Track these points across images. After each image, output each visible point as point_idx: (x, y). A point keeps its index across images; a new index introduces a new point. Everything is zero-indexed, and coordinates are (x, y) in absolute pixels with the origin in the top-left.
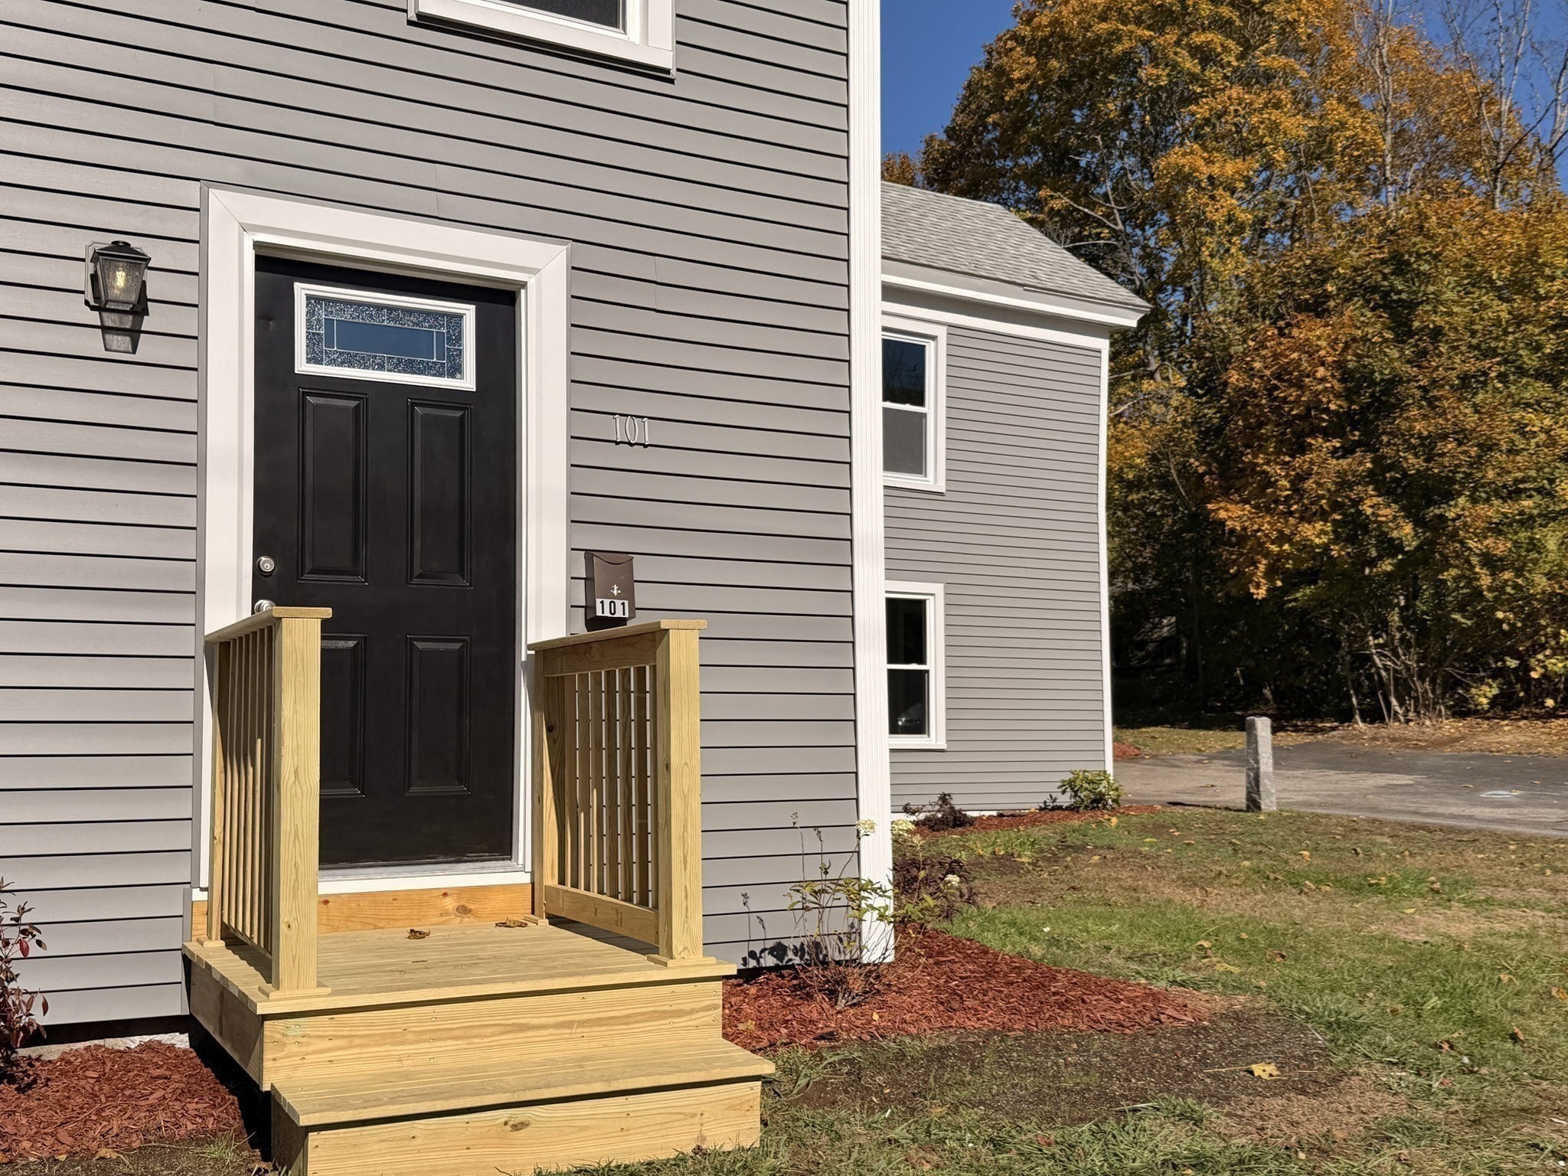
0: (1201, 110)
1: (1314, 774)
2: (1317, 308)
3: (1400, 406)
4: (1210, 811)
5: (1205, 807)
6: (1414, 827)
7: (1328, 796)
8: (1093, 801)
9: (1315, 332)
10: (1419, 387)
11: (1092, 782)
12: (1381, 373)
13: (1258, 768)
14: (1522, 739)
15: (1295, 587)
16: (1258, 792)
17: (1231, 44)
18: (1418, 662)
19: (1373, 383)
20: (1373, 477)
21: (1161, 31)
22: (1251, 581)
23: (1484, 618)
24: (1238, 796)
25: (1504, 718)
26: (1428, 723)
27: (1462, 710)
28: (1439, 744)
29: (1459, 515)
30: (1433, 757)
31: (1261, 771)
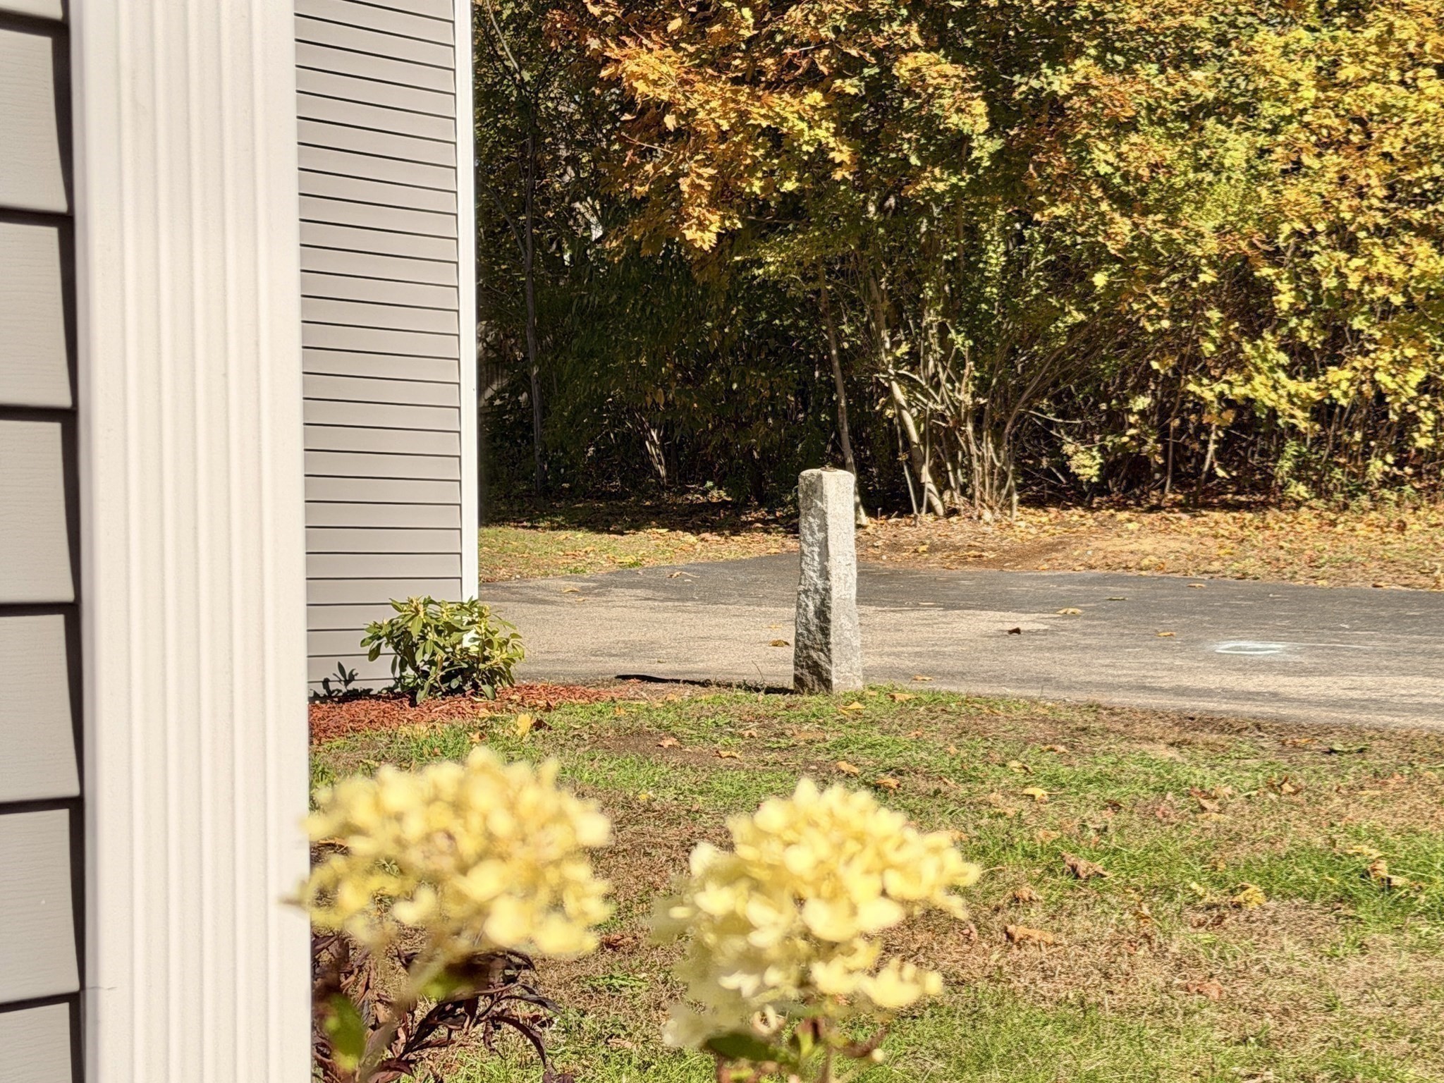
8: (450, 675)
11: (446, 628)
13: (827, 590)
16: (825, 648)
18: (974, 396)
24: (771, 647)
25: (1123, 507)
26: (987, 515)
28: (1024, 555)
29: (1082, 88)
30: (1022, 580)
31: (834, 594)
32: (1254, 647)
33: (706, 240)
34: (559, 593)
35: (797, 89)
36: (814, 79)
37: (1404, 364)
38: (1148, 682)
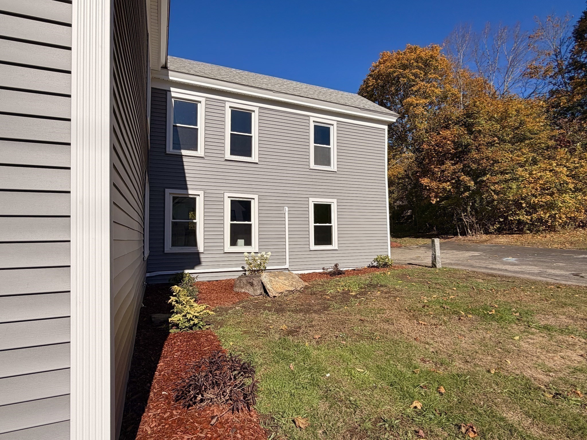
0: (415, 89)
1: (450, 252)
2: (447, 127)
3: (469, 151)
4: (420, 267)
5: (419, 265)
6: (489, 275)
7: (456, 260)
8: (384, 265)
9: (447, 133)
10: (475, 146)
11: (383, 259)
12: (464, 143)
13: (435, 254)
14: (507, 240)
15: (443, 201)
16: (435, 262)
17: (422, 72)
18: (475, 220)
19: (462, 145)
20: (463, 170)
21: (405, 70)
22: (431, 200)
23: (495, 208)
24: (429, 261)
25: (499, 234)
26: (478, 236)
27: (487, 232)
28: (482, 242)
29: (487, 179)
30: (482, 246)
31: (437, 255)
32: (511, 259)
33: (434, 202)
34: (414, 248)
35: (446, 182)
36: (448, 181)
37: (545, 213)
38: (488, 267)
